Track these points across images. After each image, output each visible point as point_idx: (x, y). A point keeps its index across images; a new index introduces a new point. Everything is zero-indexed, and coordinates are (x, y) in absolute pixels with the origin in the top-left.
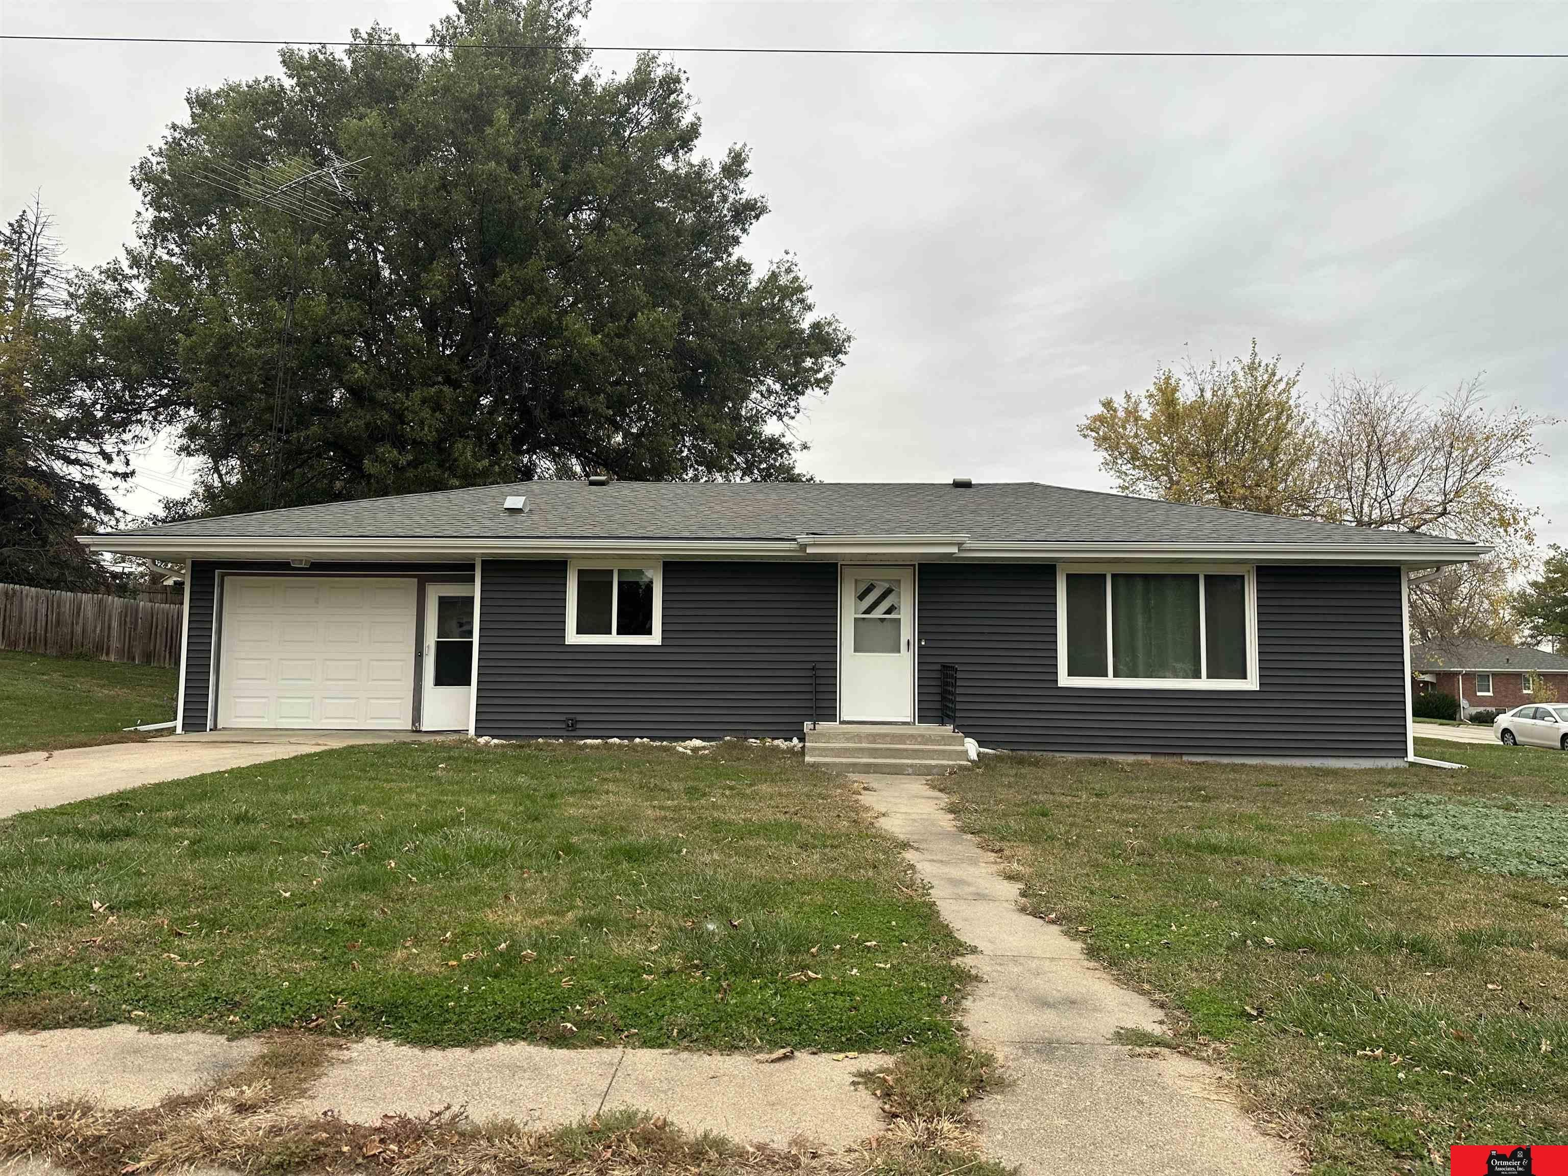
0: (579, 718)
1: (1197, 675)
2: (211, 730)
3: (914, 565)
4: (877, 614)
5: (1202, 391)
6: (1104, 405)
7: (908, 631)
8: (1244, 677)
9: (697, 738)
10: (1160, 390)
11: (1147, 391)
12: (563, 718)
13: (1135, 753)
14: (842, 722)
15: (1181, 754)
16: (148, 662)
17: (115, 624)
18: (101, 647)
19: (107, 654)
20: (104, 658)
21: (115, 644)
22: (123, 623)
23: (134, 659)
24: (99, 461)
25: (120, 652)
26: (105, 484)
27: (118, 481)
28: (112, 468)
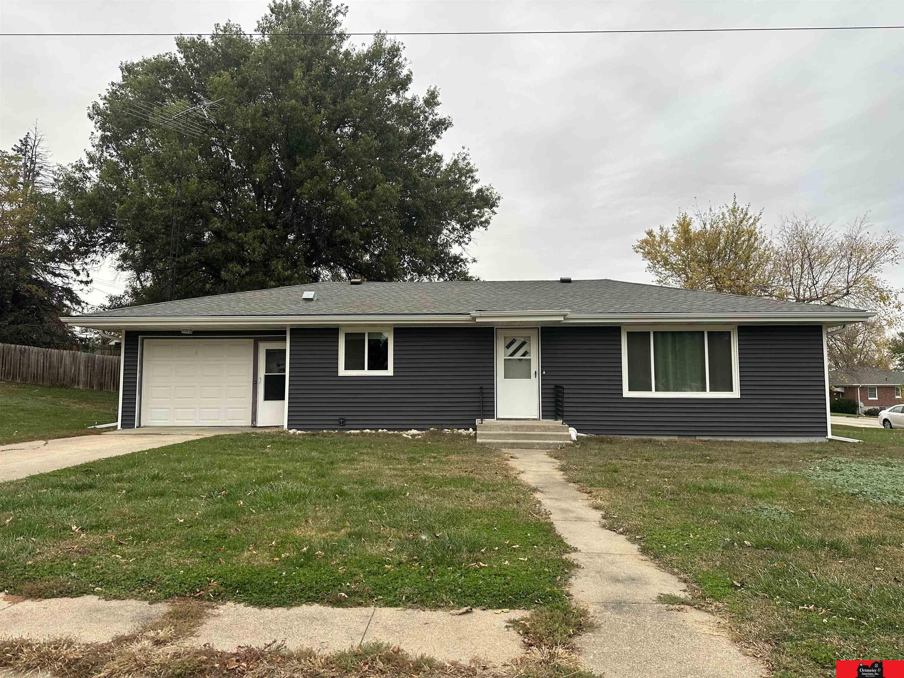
0: (347, 418)
1: (704, 390)
2: (137, 427)
3: (538, 328)
4: (517, 356)
5: (705, 224)
6: (648, 233)
7: (535, 366)
8: (732, 390)
9: (414, 429)
10: (680, 224)
11: (673, 225)
12: (337, 418)
13: (668, 435)
14: (497, 419)
15: (695, 436)
16: (101, 389)
17: (82, 368)
18: (74, 381)
19: (78, 385)
20: (76, 387)
21: (82, 378)
22: (87, 367)
23: (93, 387)
24: (72, 274)
25: (86, 384)
26: (76, 287)
27: (83, 286)
28: (80, 278)
